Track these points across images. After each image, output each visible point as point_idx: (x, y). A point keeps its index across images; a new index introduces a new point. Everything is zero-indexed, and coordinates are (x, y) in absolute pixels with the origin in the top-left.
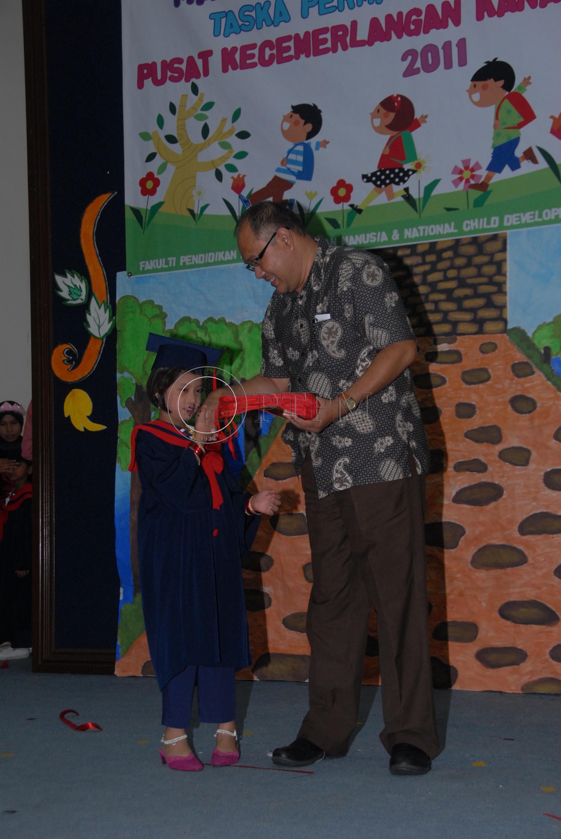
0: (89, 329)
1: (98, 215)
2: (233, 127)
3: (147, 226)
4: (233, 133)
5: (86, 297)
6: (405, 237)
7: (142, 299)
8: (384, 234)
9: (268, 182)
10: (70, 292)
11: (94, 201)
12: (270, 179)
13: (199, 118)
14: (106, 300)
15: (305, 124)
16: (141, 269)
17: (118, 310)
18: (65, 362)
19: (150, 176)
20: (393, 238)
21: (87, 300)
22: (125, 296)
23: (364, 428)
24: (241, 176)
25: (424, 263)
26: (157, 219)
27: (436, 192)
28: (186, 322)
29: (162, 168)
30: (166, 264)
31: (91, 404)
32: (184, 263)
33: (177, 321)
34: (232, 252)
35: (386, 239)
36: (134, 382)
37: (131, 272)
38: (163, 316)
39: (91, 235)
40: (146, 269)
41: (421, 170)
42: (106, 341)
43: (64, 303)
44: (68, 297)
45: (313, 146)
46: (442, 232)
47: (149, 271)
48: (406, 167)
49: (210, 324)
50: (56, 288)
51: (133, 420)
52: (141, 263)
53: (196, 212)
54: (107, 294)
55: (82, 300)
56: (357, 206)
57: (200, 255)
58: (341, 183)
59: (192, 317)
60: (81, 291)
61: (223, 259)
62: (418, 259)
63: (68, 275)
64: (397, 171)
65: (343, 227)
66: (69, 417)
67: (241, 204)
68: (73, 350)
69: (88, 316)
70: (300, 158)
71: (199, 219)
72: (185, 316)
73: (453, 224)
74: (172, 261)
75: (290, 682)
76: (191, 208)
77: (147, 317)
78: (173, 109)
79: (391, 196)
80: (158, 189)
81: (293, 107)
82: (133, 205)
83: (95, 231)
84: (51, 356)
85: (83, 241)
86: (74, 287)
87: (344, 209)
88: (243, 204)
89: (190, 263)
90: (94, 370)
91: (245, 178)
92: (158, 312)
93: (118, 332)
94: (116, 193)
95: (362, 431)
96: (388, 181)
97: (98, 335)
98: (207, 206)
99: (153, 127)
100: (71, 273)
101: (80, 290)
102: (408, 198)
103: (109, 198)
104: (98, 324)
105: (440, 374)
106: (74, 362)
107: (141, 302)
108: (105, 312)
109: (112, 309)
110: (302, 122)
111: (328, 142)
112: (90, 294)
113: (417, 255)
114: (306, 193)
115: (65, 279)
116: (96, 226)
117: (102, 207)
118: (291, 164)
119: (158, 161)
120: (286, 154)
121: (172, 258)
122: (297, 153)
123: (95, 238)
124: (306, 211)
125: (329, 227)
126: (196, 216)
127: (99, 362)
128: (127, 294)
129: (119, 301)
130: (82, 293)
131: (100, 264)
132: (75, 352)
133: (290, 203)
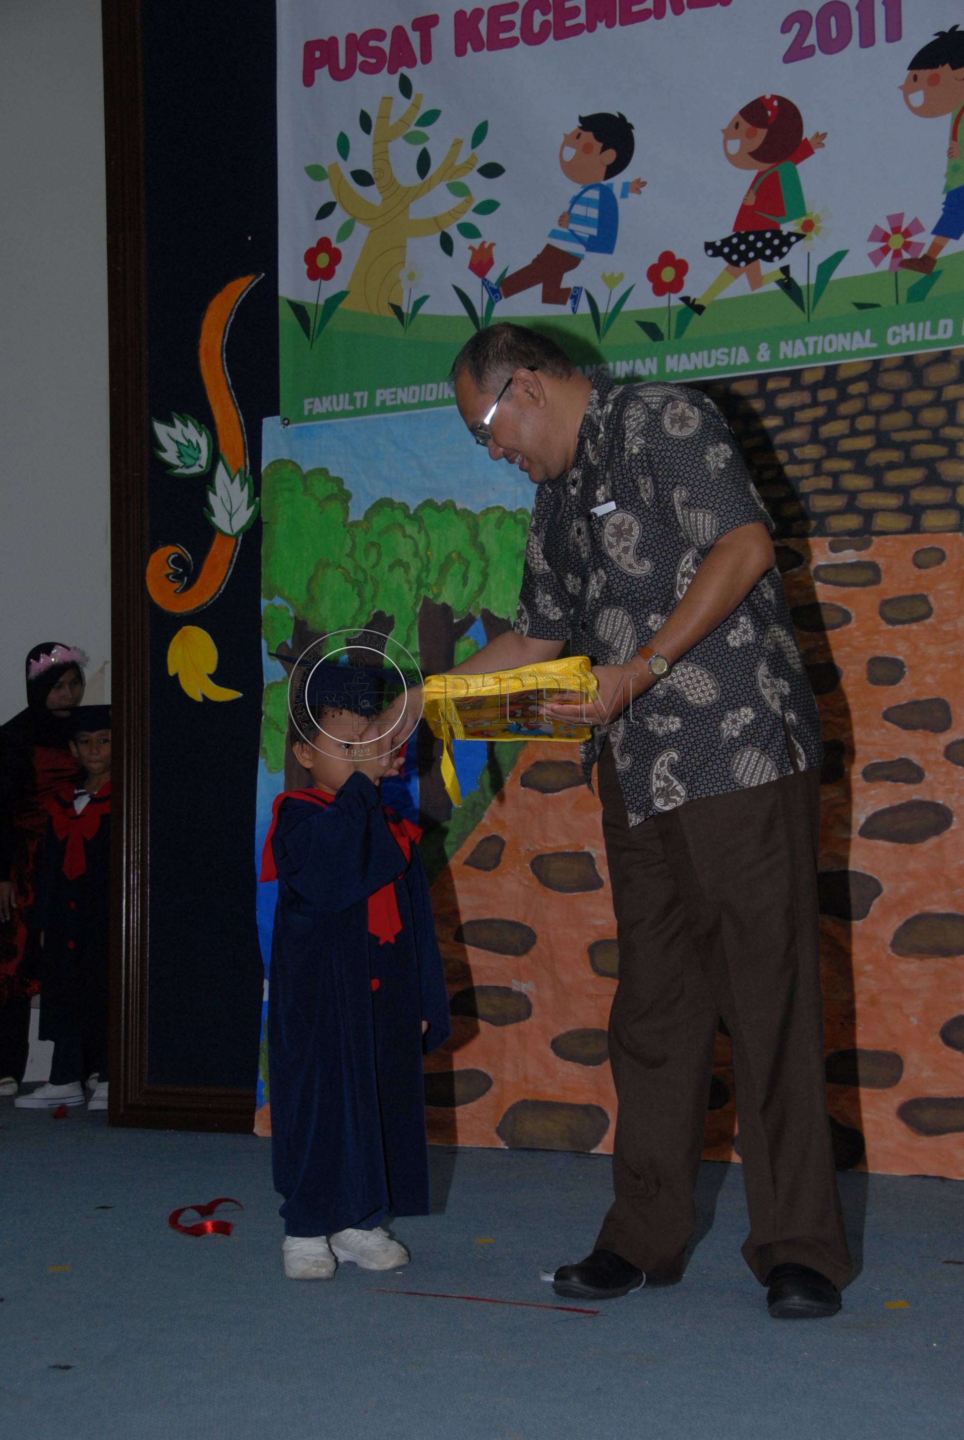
0: (213, 519)
1: (231, 315)
2: (473, 156)
3: (319, 333)
4: (474, 167)
5: (207, 463)
6: (782, 357)
7: (307, 467)
8: (742, 351)
9: (535, 256)
10: (180, 452)
11: (224, 290)
13: (412, 139)
14: (243, 468)
15: (603, 150)
16: (306, 413)
17: (264, 486)
18: (170, 577)
19: (324, 244)
20: (760, 359)
21: (209, 467)
22: (277, 461)
23: (701, 695)
24: (486, 246)
25: (815, 403)
26: (336, 323)
27: (838, 274)
28: (385, 508)
29: (346, 231)
30: (350, 404)
31: (216, 652)
32: (383, 402)
33: (369, 506)
35: (747, 360)
36: (292, 614)
37: (287, 417)
38: (344, 497)
39: (219, 350)
40: (314, 413)
41: (811, 235)
42: (242, 541)
43: (169, 472)
44: (176, 462)
45: (617, 191)
46: (848, 348)
47: (320, 416)
48: (786, 228)
49: (428, 511)
50: (155, 444)
51: (288, 681)
52: (306, 401)
53: (404, 310)
54: (245, 457)
55: (201, 466)
56: (694, 300)
57: (412, 388)
58: (667, 258)
59: (396, 499)
60: (200, 452)
62: (804, 397)
63: (177, 422)
64: (768, 235)
65: (669, 339)
66: (176, 676)
67: (486, 296)
68: (185, 556)
69: (211, 494)
70: (594, 213)
71: (410, 324)
72: (383, 497)
73: (868, 332)
74: (362, 398)
75: (563, 1152)
76: (396, 303)
77: (317, 499)
78: (365, 122)
79: (756, 281)
80: (337, 268)
81: (581, 119)
82: (292, 298)
83: (225, 344)
84: (146, 567)
85: (203, 362)
86: (186, 444)
87: (671, 305)
88: (490, 297)
89: (394, 403)
90: (221, 592)
91: (494, 250)
92: (335, 490)
93: (263, 525)
94: (263, 274)
95: (698, 702)
96: (751, 255)
97: (229, 531)
98: (425, 298)
99: (330, 157)
100: (181, 419)
101: (197, 449)
102: (788, 285)
103: (250, 284)
104: (229, 509)
105: (839, 604)
106: (186, 579)
107: (305, 472)
108: (242, 489)
109: (254, 483)
110: (598, 146)
111: (644, 184)
112: (215, 457)
113: (802, 388)
114: (604, 277)
115: (171, 430)
116: (227, 333)
117: (237, 301)
118: (576, 223)
119: (338, 217)
120: (569, 205)
121: (361, 393)
122: (588, 203)
123: (224, 355)
124: (603, 308)
125: (644, 338)
126: (405, 318)
127: (229, 579)
128: (279, 458)
129: (266, 469)
130: (200, 455)
131: (234, 402)
132: (187, 560)
133: (574, 295)
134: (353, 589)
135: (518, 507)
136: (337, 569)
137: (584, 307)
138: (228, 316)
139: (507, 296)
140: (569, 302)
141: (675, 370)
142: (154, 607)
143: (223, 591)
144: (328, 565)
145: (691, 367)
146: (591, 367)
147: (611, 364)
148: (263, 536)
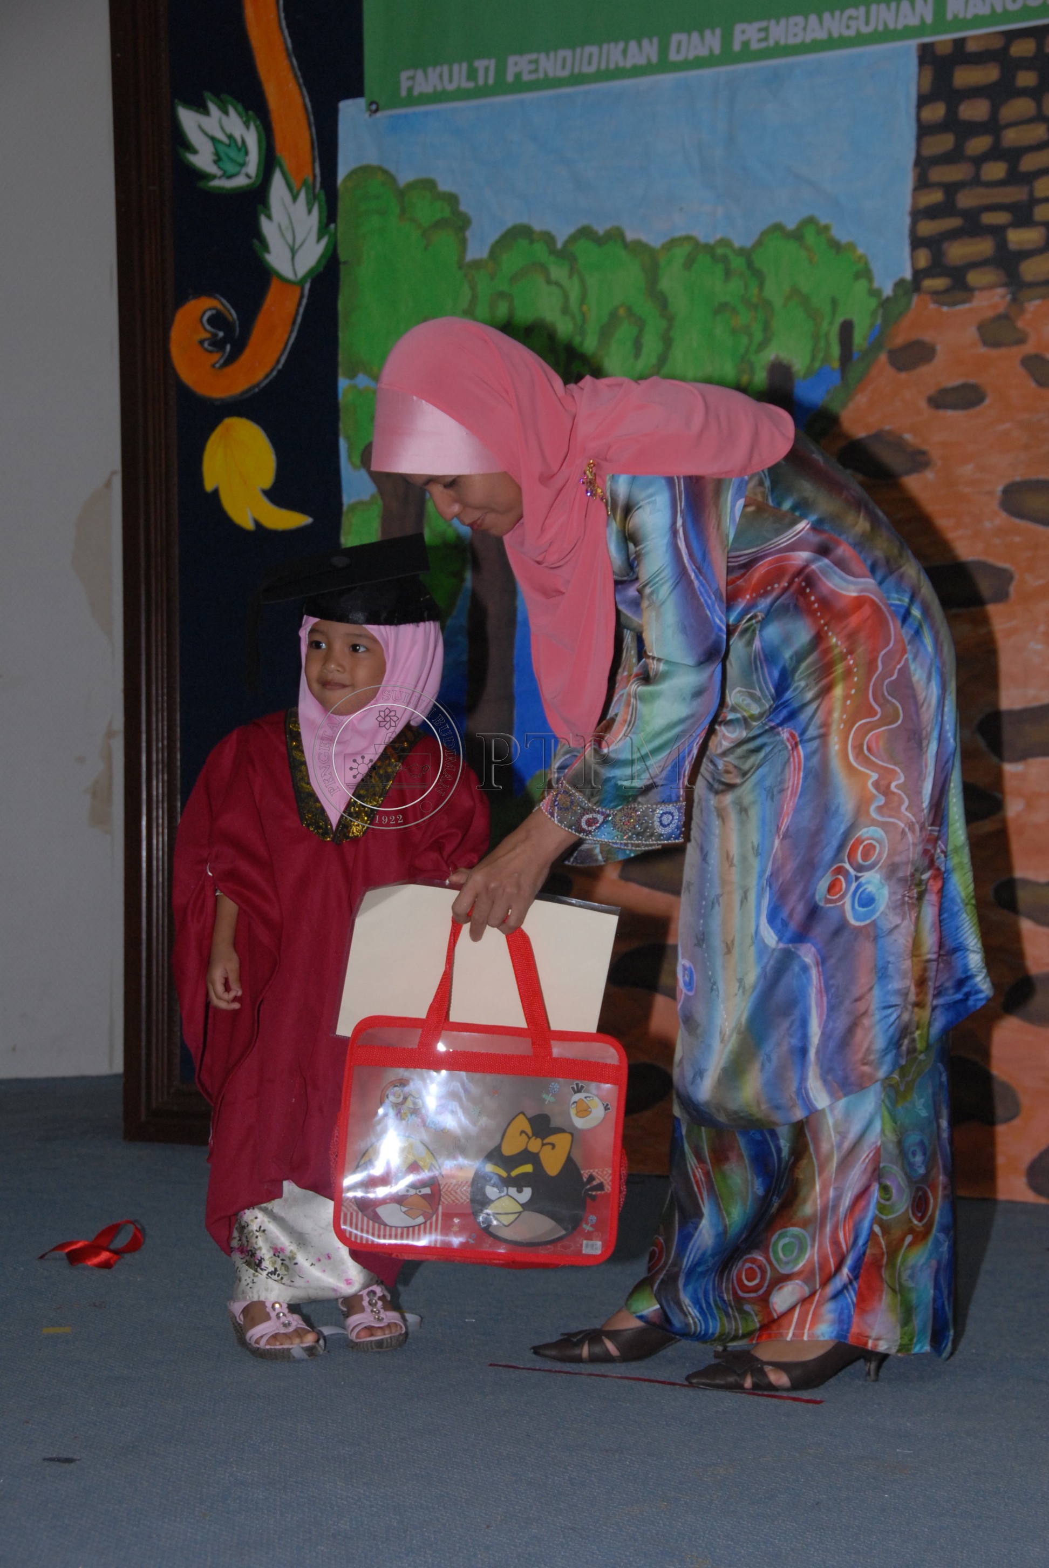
0: (267, 256)
5: (258, 170)
7: (405, 177)
10: (217, 154)
14: (310, 179)
16: (404, 93)
17: (343, 205)
18: (206, 345)
21: (261, 177)
22: (360, 168)
28: (520, 241)
30: (468, 79)
31: (273, 458)
33: (496, 236)
34: (645, 42)
37: (376, 99)
38: (459, 224)
40: (416, 92)
42: (311, 290)
43: (201, 184)
44: (211, 169)
47: (425, 99)
49: (584, 248)
50: (181, 142)
51: (380, 502)
52: (404, 75)
54: (314, 162)
55: (248, 176)
57: (562, 53)
59: (537, 227)
60: (247, 153)
61: (621, 64)
63: (212, 107)
66: (216, 492)
68: (226, 313)
69: (264, 221)
72: (517, 222)
74: (487, 69)
77: (419, 226)
84: (170, 329)
85: (249, 11)
86: (226, 141)
89: (533, 77)
90: (280, 366)
92: (447, 213)
93: (342, 267)
97: (290, 275)
100: (218, 102)
101: (243, 150)
104: (291, 241)
106: (228, 347)
107: (402, 184)
108: (310, 211)
109: (328, 201)
112: (269, 162)
115: (203, 120)
121: (485, 62)
123: (281, 2)
127: (294, 344)
128: (365, 162)
129: (345, 180)
130: (247, 159)
131: (296, 76)
132: (230, 319)
141: (961, 16)
142: (185, 392)
143: (284, 366)
145: (985, 10)
146: (833, 16)
147: (862, 10)
148: (341, 283)
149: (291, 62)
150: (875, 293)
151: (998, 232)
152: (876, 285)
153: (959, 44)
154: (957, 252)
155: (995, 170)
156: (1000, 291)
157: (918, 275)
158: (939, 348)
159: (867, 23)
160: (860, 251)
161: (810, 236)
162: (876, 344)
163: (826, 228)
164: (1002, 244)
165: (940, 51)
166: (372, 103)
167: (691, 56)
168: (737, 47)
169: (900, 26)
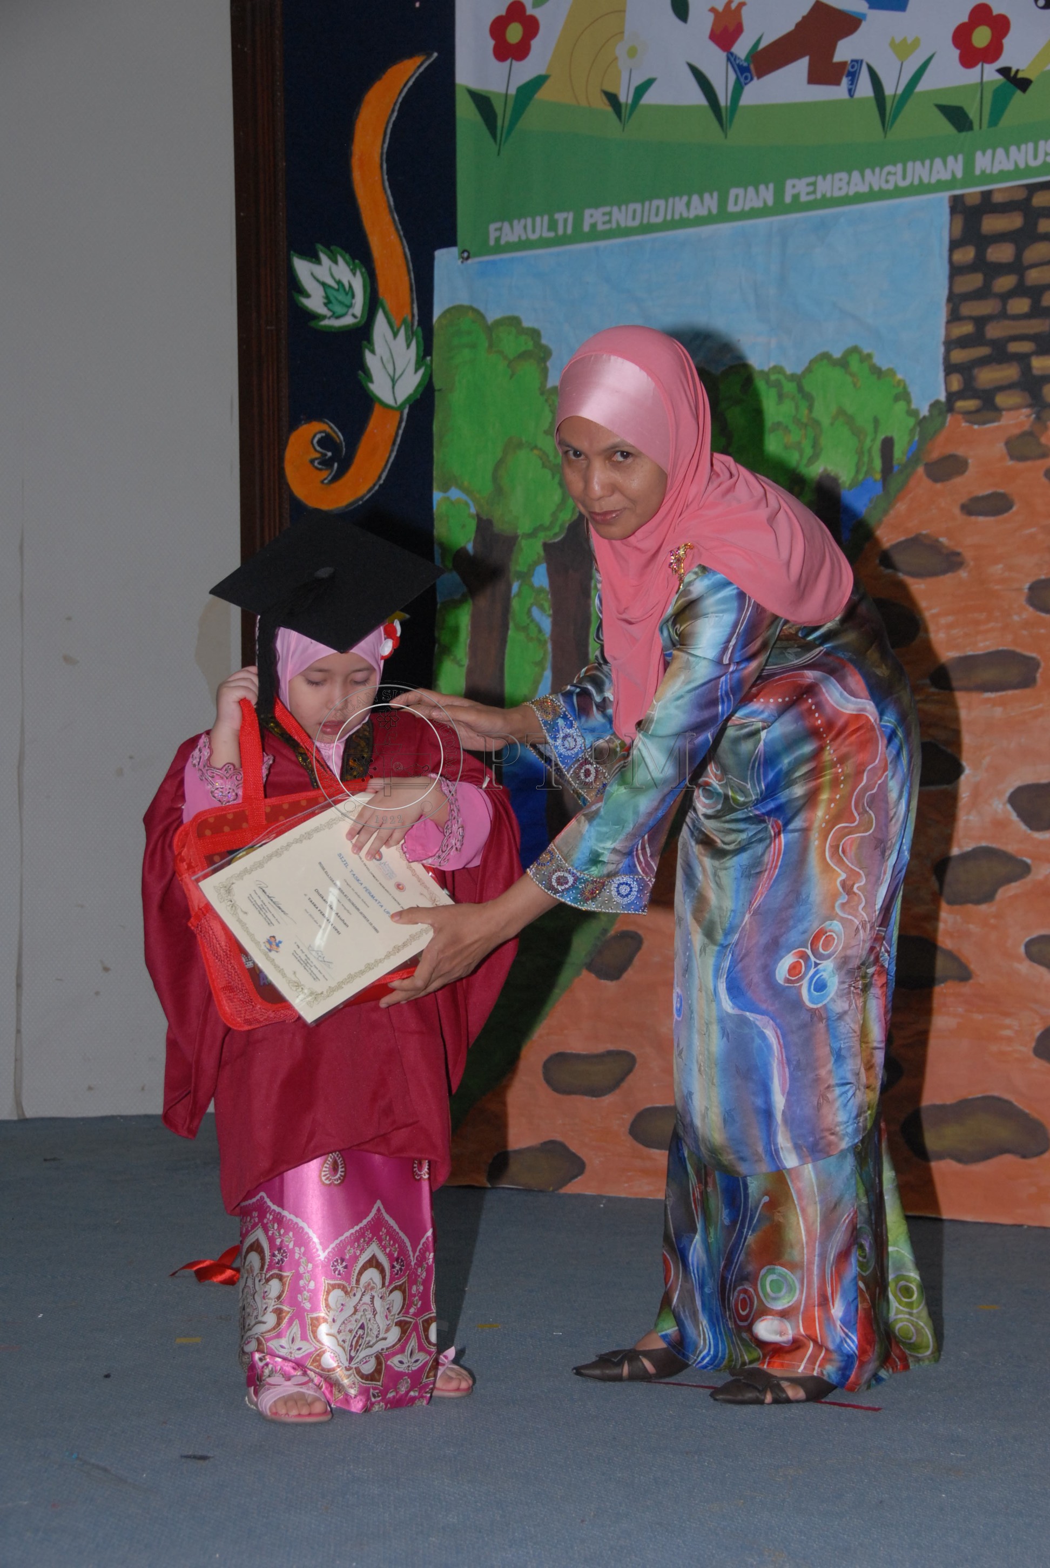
0: (370, 386)
1: (393, 111)
3: (509, 133)
5: (363, 311)
7: (493, 315)
9: (799, 19)
10: (327, 297)
11: (384, 77)
12: (805, 11)
14: (409, 318)
16: (492, 243)
17: (437, 341)
18: (316, 463)
19: (516, 11)
21: (366, 317)
22: (453, 308)
24: (734, 6)
26: (532, 119)
30: (549, 230)
32: (594, 226)
34: (707, 196)
36: (473, 511)
37: (467, 248)
38: (541, 355)
39: (377, 159)
40: (503, 242)
42: (409, 414)
43: (313, 324)
44: (322, 310)
47: (510, 247)
50: (295, 287)
51: (470, 601)
52: (492, 227)
53: (622, 99)
54: (412, 303)
55: (354, 316)
56: (1017, 71)
57: (632, 207)
58: (981, 14)
60: (353, 296)
61: (685, 215)
63: (323, 258)
65: (981, 128)
67: (732, 77)
68: (335, 436)
69: (368, 355)
71: (629, 118)
74: (566, 220)
76: (611, 90)
77: (505, 358)
80: (535, 43)
82: (473, 86)
83: (385, 150)
84: (284, 450)
85: (357, 175)
86: (336, 286)
87: (985, 79)
88: (738, 79)
89: (607, 227)
90: (381, 482)
91: (744, 11)
92: (530, 345)
93: (437, 394)
94: (435, 55)
97: (391, 401)
98: (649, 83)
100: (329, 253)
101: (350, 294)
103: (419, 67)
104: (392, 373)
106: (336, 465)
107: (490, 321)
108: (408, 346)
109: (424, 338)
112: (373, 303)
114: (892, 44)
115: (315, 268)
116: (388, 137)
117: (401, 92)
121: (564, 215)
123: (385, 166)
124: (889, 90)
125: (946, 127)
126: (623, 111)
128: (457, 303)
129: (440, 318)
130: (354, 301)
131: (397, 229)
132: (338, 441)
133: (851, 71)
134: (553, 477)
135: (772, 364)
136: (532, 449)
137: (864, 88)
138: (390, 112)
139: (759, 77)
140: (845, 81)
141: (988, 171)
142: (297, 506)
143: (384, 481)
144: (520, 445)
145: (1010, 166)
146: (873, 172)
147: (900, 166)
148: (436, 408)
149: (393, 218)
150: (913, 413)
151: (1023, 360)
152: (913, 406)
153: (987, 195)
154: (987, 377)
155: (1021, 305)
156: (1026, 411)
157: (952, 397)
158: (970, 461)
159: (904, 178)
160: (899, 376)
161: (854, 363)
162: (914, 458)
163: (869, 356)
164: (1026, 369)
165: (969, 202)
166: (464, 251)
167: (747, 208)
168: (788, 199)
169: (933, 181)
